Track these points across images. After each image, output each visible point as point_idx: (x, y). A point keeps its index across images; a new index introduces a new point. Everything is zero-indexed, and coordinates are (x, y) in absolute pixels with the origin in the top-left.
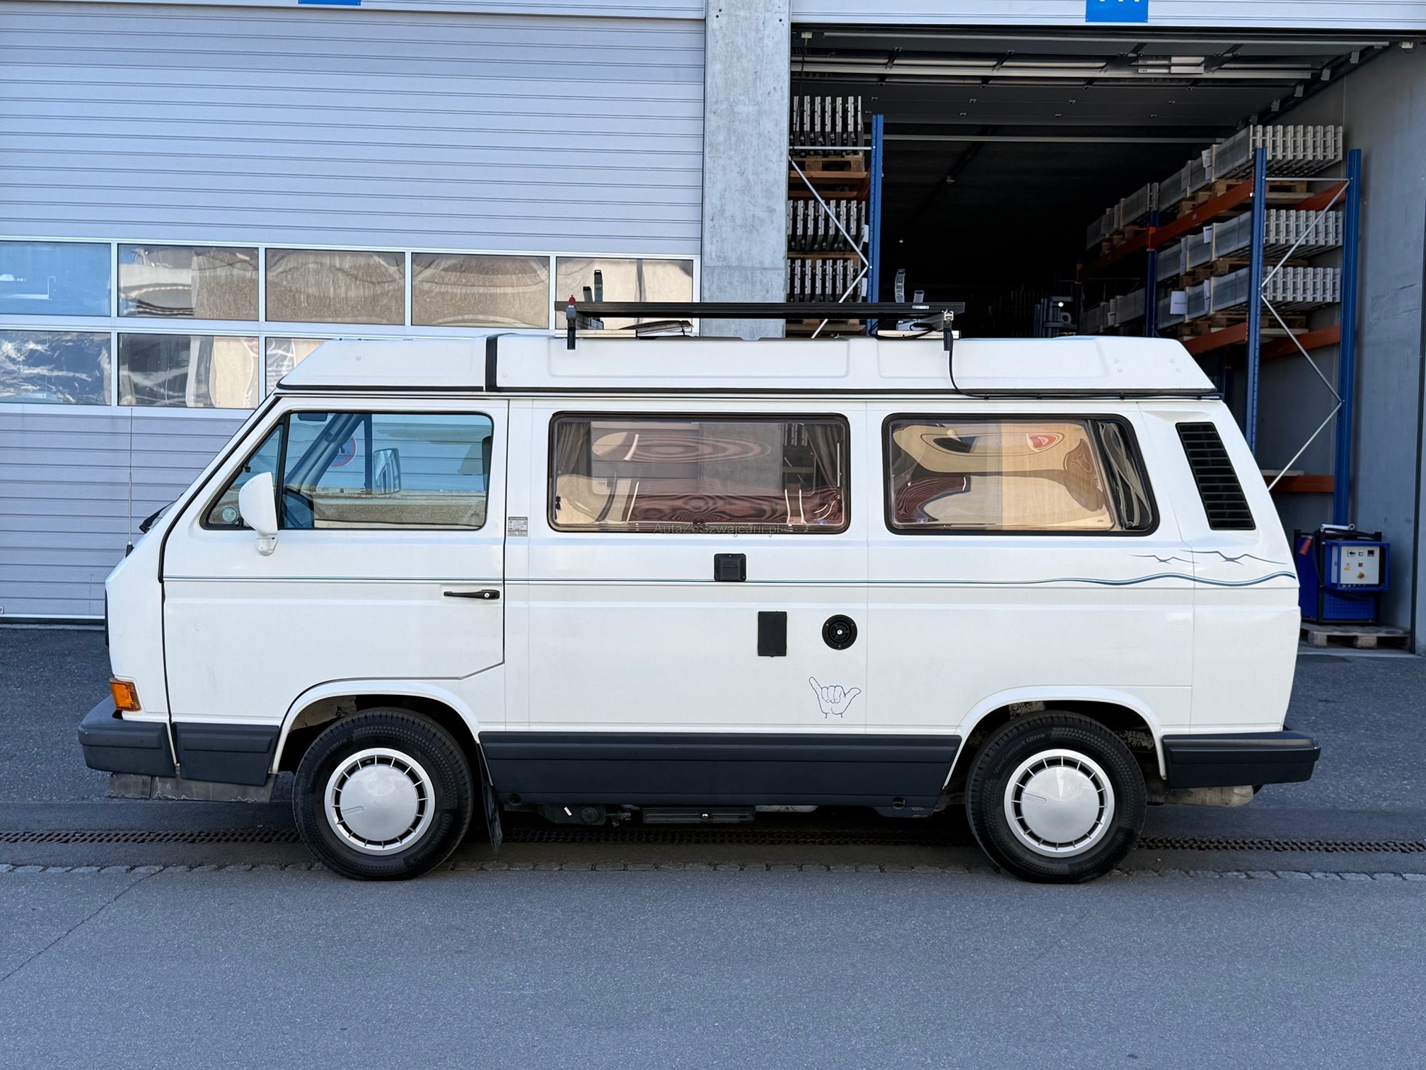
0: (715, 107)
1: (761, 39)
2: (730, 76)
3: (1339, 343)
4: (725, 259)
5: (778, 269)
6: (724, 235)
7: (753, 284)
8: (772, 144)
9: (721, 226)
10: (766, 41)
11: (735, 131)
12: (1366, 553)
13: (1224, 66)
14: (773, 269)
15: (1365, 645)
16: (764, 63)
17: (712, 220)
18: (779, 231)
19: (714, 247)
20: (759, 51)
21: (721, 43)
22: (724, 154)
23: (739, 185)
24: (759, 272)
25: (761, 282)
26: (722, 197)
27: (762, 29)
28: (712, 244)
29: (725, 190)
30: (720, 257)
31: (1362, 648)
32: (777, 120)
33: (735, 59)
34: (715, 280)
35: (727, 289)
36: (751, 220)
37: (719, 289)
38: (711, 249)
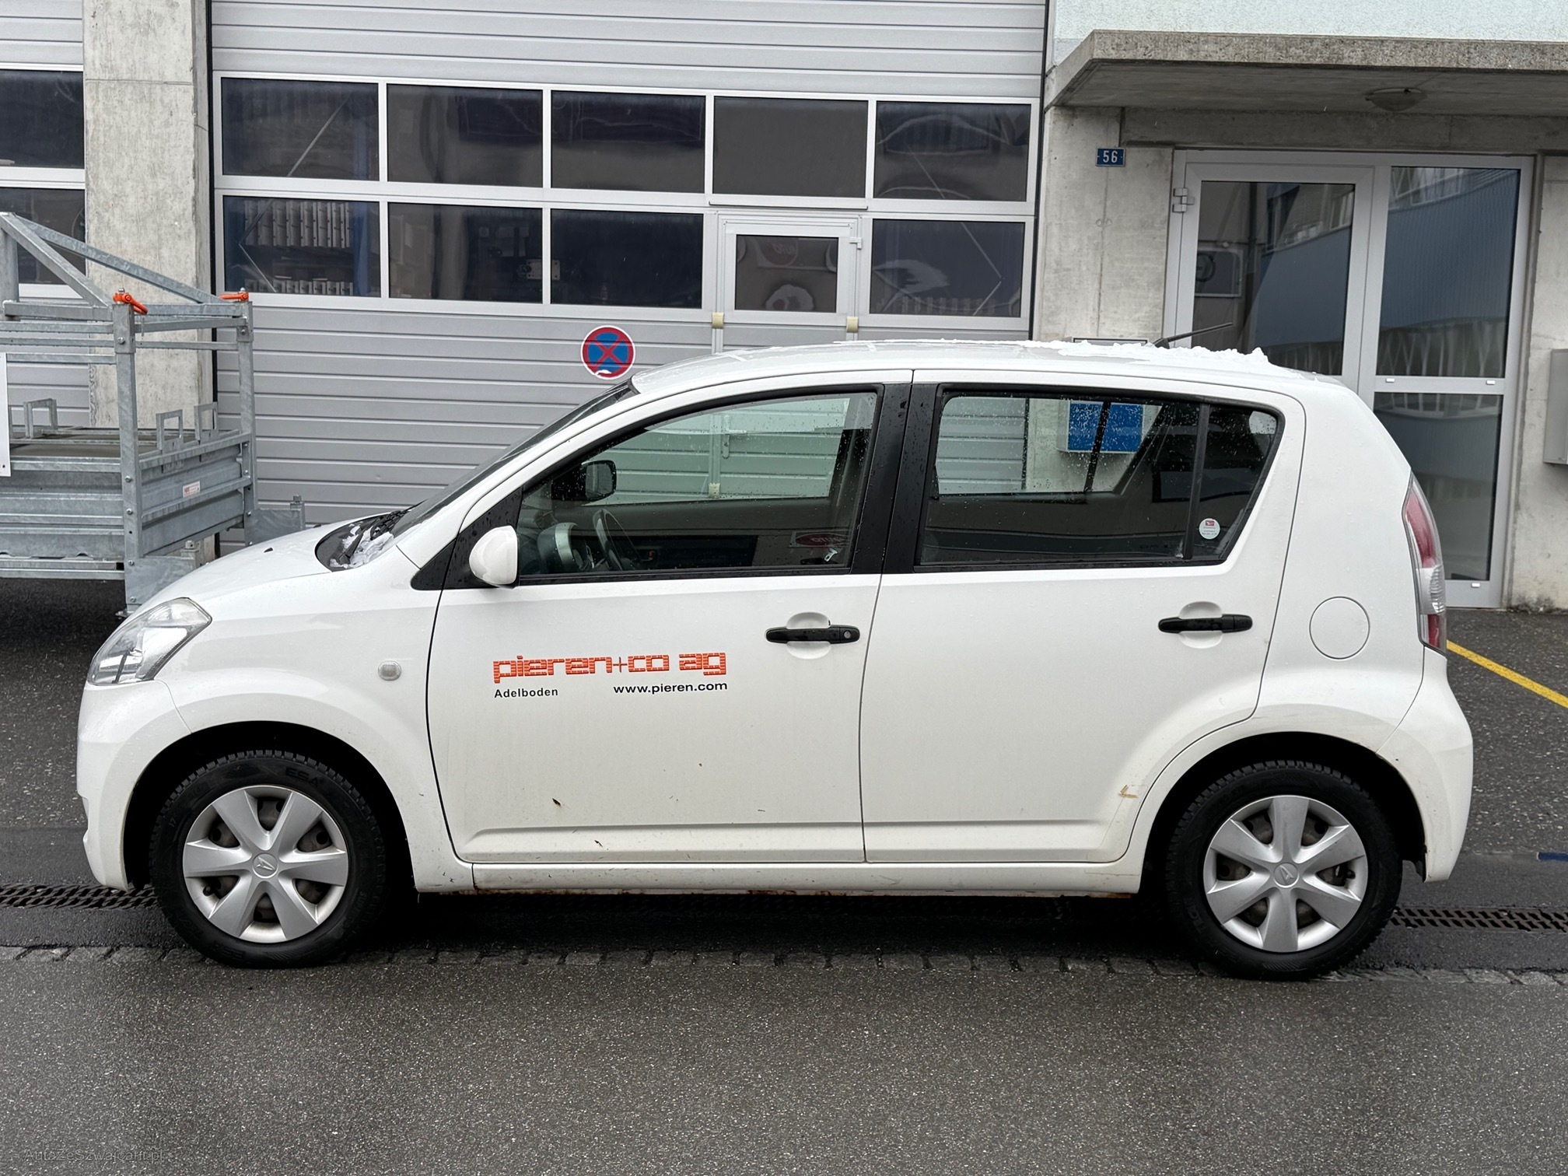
4: (112, 69)
5: (187, 84)
6: (110, 37)
7: (152, 103)
9: (106, 25)
14: (178, 83)
17: (94, 17)
18: (183, 32)
19: (97, 53)
24: (158, 87)
25: (162, 101)
28: (94, 49)
30: (106, 66)
34: (100, 98)
35: (116, 110)
36: (145, 16)
37: (108, 110)
38: (94, 57)
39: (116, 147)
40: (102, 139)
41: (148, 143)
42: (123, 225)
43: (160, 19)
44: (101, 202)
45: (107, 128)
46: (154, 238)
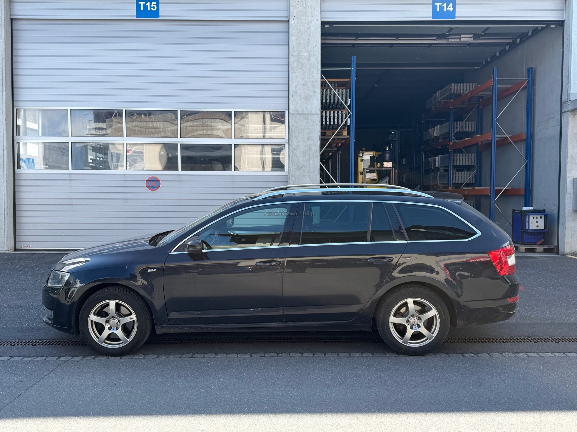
0: (293, 53)
1: (310, 27)
2: (298, 41)
3: (525, 139)
4: (297, 111)
5: (318, 114)
6: (297, 102)
7: (308, 120)
8: (315, 67)
9: (296, 98)
10: (312, 28)
11: (300, 62)
12: (539, 218)
13: (480, 38)
14: (316, 114)
15: (539, 251)
16: (311, 37)
17: (292, 96)
18: (318, 100)
19: (293, 106)
20: (309, 31)
21: (295, 29)
22: (297, 70)
23: (302, 83)
24: (310, 115)
25: (311, 119)
26: (296, 87)
27: (310, 23)
28: (292, 105)
29: (297, 84)
30: (295, 110)
31: (538, 253)
32: (316, 58)
33: (300, 35)
34: (294, 119)
35: (299, 122)
36: (307, 96)
37: (295, 122)
38: (292, 107)
39: (298, 133)
40: (294, 130)
41: (307, 131)
42: (299, 154)
43: (311, 96)
44: (293, 148)
45: (296, 127)
46: (308, 157)
